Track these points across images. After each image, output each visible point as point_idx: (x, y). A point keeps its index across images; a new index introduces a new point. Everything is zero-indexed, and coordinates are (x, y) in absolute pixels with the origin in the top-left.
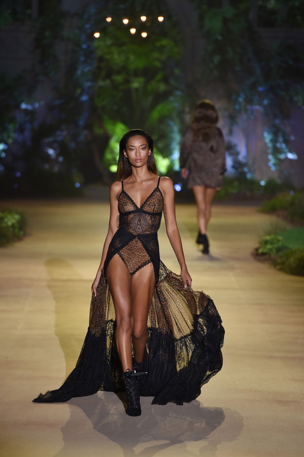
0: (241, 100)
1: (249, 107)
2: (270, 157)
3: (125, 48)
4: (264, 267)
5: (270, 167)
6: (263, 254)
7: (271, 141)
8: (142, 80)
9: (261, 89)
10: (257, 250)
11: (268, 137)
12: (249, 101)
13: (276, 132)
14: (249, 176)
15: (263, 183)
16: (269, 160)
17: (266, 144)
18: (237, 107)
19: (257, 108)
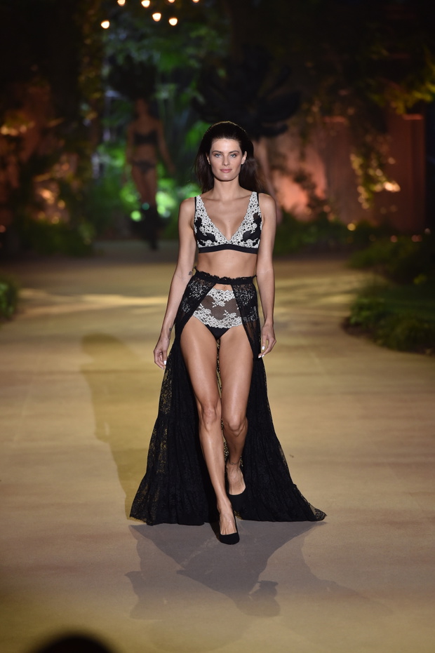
0: (315, 109)
1: (328, 120)
2: (361, 190)
3: (146, 42)
4: (360, 343)
5: (360, 204)
6: (357, 325)
7: (362, 166)
8: (172, 87)
9: (343, 93)
10: (348, 319)
11: (356, 162)
12: (327, 111)
13: (367, 153)
14: (332, 218)
15: (351, 227)
16: (358, 194)
17: (353, 171)
18: (310, 120)
19: (339, 119)
